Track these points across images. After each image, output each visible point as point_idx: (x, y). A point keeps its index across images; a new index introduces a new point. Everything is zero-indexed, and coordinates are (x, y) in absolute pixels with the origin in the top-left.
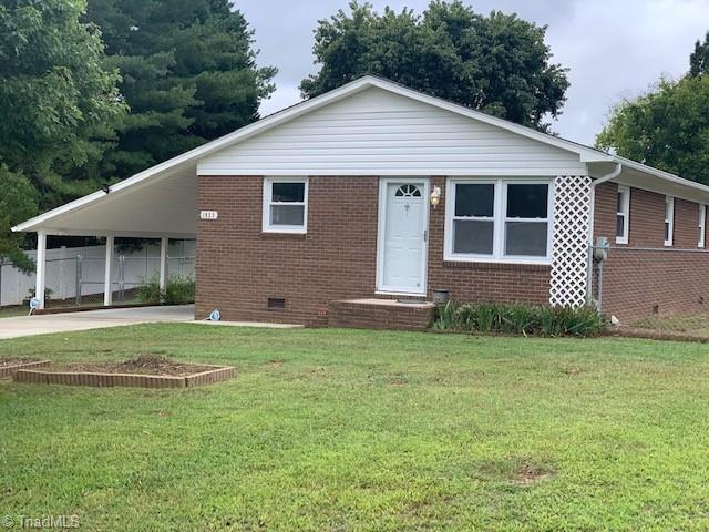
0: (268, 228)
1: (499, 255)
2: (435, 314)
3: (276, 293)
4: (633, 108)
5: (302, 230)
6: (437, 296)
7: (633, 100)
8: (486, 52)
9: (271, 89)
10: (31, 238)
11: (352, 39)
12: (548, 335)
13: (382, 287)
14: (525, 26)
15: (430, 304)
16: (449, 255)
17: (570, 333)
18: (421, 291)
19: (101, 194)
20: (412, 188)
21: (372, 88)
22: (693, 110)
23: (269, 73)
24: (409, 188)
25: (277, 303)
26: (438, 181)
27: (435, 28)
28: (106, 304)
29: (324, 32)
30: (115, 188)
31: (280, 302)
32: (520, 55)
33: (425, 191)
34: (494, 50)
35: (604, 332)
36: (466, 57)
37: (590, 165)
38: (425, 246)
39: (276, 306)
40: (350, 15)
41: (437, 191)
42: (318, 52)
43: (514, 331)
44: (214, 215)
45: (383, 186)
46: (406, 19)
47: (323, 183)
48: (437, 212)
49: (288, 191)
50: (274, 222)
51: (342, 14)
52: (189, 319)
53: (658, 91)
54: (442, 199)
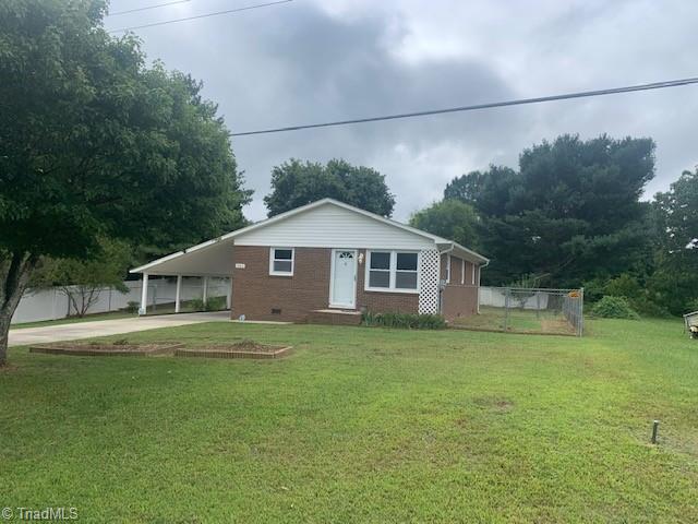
0: (272, 272)
1: (392, 288)
2: (363, 318)
3: (275, 306)
4: (420, 215)
5: (291, 274)
6: (363, 309)
7: (420, 210)
8: (358, 186)
9: (251, 200)
10: (139, 276)
11: (292, 177)
12: (422, 328)
13: (332, 304)
14: (377, 174)
15: (358, 313)
16: (367, 288)
17: (432, 328)
18: (353, 306)
19: (181, 253)
20: (348, 254)
21: (328, 204)
22: (449, 217)
23: (250, 192)
24: (347, 254)
25: (276, 312)
26: (362, 251)
27: (333, 173)
28: (177, 311)
29: (277, 172)
30: (189, 251)
31: (278, 311)
32: (375, 188)
33: (355, 256)
34: (362, 185)
35: (446, 327)
36: (349, 188)
37: (438, 245)
38: (355, 283)
39: (276, 313)
40: (290, 164)
41: (361, 256)
42: (273, 182)
43: (404, 326)
44: (243, 266)
45: (333, 252)
46: (317, 168)
47: (301, 251)
48: (361, 267)
49: (283, 254)
50: (276, 270)
51: (286, 164)
52: (228, 319)
53: (431, 207)
54: (364, 260)
